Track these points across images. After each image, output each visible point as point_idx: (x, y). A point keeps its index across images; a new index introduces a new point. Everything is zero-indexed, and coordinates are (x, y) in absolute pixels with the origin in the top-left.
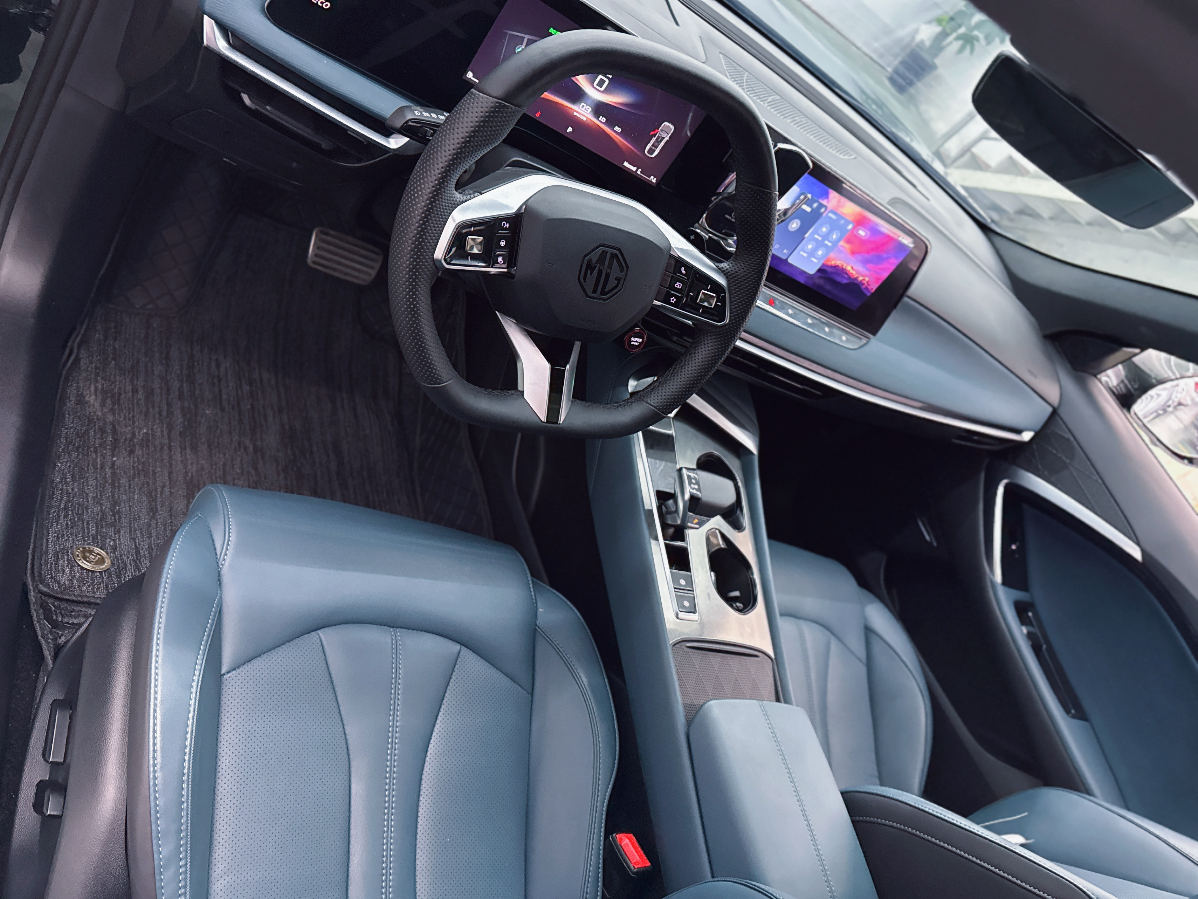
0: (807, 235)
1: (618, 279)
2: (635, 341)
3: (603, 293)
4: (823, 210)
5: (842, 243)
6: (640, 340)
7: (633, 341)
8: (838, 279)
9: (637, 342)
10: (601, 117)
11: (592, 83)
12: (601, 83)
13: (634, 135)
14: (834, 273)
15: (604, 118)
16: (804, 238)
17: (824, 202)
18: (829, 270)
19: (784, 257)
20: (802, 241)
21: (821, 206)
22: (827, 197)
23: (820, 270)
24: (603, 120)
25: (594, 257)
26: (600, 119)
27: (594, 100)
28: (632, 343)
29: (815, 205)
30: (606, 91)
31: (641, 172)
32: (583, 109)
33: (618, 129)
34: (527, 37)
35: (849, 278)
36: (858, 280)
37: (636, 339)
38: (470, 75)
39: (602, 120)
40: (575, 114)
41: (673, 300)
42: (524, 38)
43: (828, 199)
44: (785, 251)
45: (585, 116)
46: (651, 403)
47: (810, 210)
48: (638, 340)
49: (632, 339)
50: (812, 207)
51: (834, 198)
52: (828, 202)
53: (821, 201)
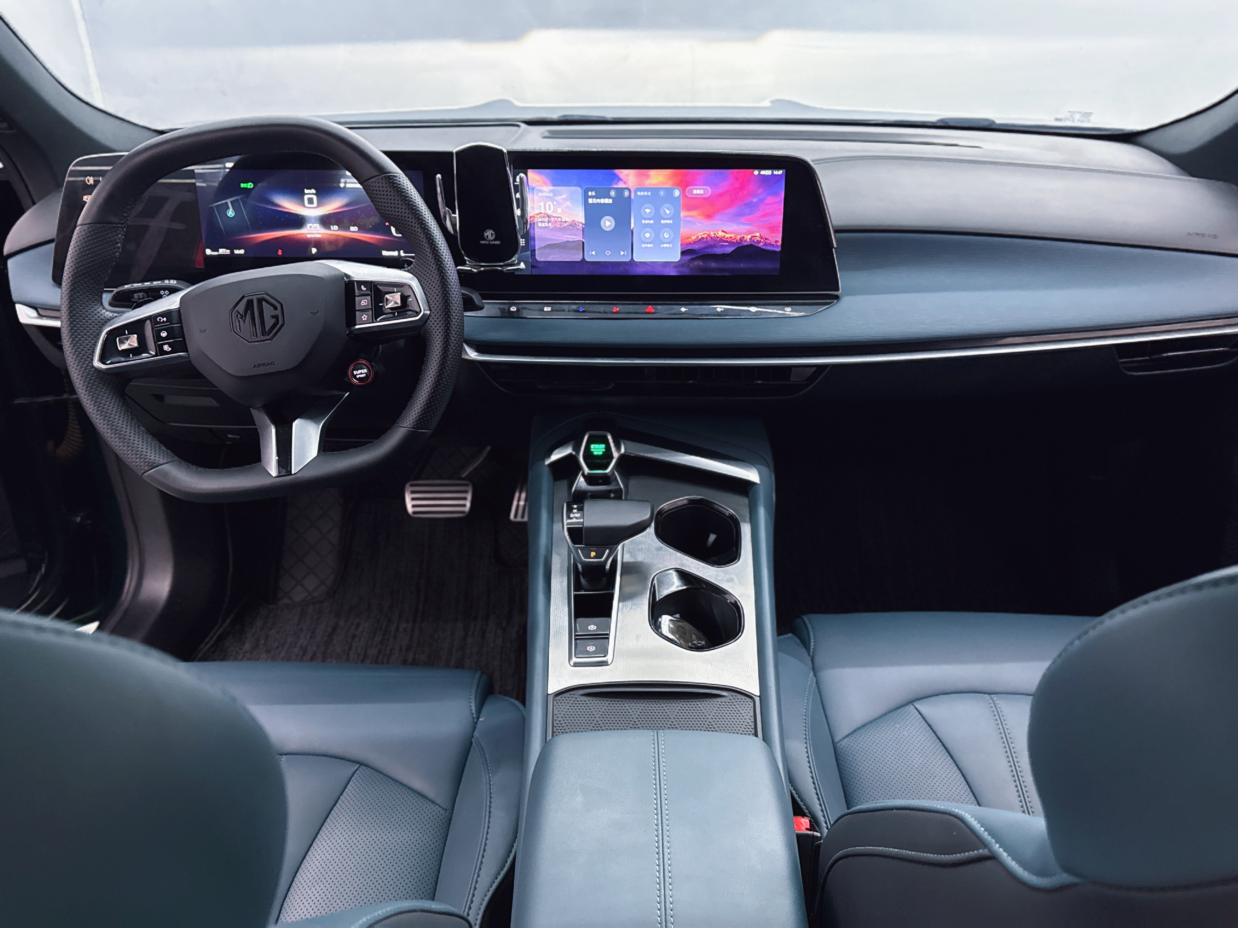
0: (632, 226)
1: (276, 317)
2: (359, 374)
3: (264, 333)
4: (626, 194)
5: (683, 214)
6: (365, 371)
7: (357, 374)
8: (719, 251)
9: (361, 373)
10: (332, 227)
11: (304, 205)
12: (311, 201)
13: (372, 225)
14: (707, 247)
15: (335, 226)
16: (632, 231)
17: (621, 185)
18: (696, 247)
19: (628, 259)
20: (632, 234)
21: (620, 191)
22: (620, 179)
23: (683, 253)
25: (241, 308)
26: (332, 229)
27: (315, 218)
28: (358, 376)
29: (613, 193)
30: (319, 205)
31: (405, 252)
32: (312, 229)
33: (353, 229)
34: (228, 201)
35: (731, 243)
36: (746, 241)
37: (360, 371)
38: (208, 252)
39: (335, 229)
40: (309, 236)
41: (365, 317)
43: (622, 180)
44: (622, 253)
45: (319, 234)
46: (405, 426)
47: (610, 201)
48: (362, 371)
49: (355, 373)
50: (609, 197)
51: (627, 175)
52: (625, 183)
53: (616, 186)
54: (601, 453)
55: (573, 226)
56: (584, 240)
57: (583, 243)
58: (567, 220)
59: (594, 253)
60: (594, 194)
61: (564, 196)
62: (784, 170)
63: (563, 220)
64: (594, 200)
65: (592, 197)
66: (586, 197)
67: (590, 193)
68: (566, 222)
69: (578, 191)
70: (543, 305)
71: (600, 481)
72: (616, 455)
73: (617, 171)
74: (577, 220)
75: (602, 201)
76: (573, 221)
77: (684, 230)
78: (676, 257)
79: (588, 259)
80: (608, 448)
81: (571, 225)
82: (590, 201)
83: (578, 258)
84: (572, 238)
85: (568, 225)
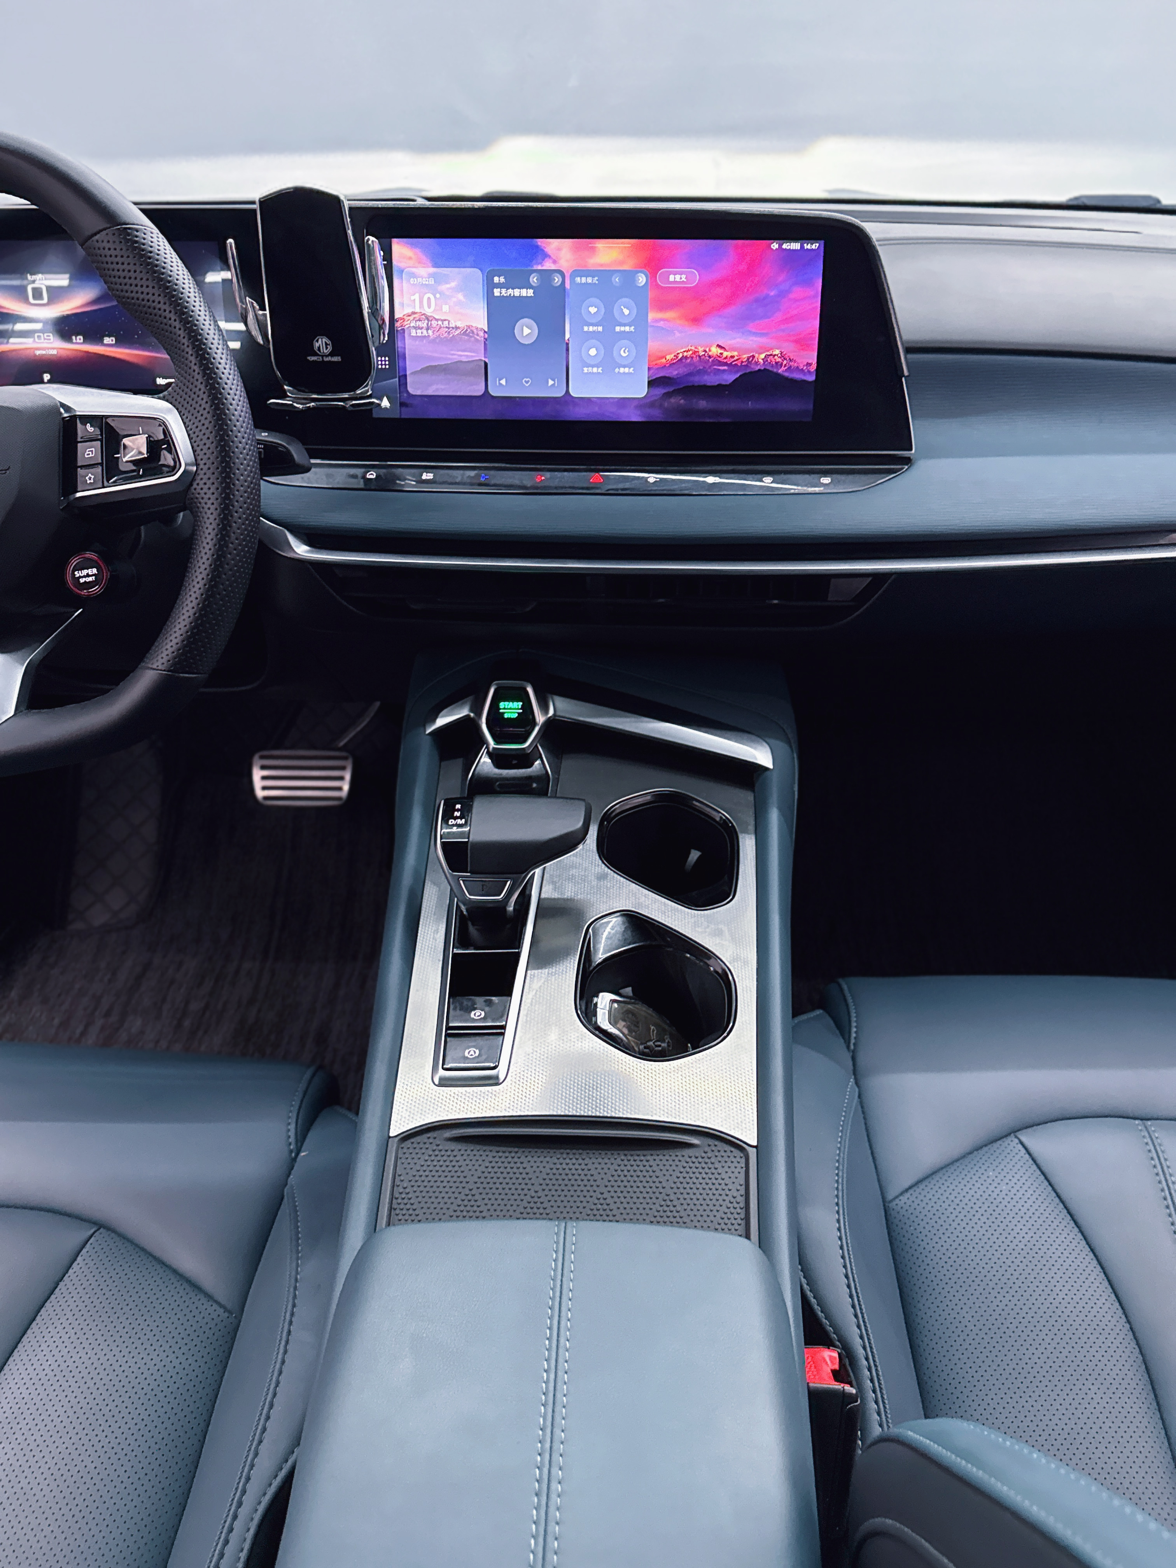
0: (567, 336)
2: (84, 577)
4: (557, 280)
5: (651, 316)
6: (95, 571)
7: (80, 577)
8: (711, 380)
9: (88, 575)
10: (74, 337)
11: (26, 300)
12: (37, 293)
13: (138, 334)
14: (690, 374)
15: (78, 337)
16: (567, 344)
17: (548, 265)
18: (674, 373)
19: (560, 393)
20: (567, 350)
21: (546, 275)
22: (546, 256)
23: (651, 383)
24: (80, 339)
26: (74, 341)
27: (45, 322)
28: (82, 580)
29: (534, 279)
30: (51, 299)
32: (42, 340)
33: (107, 340)
35: (732, 366)
36: (757, 363)
37: (85, 572)
39: (78, 341)
40: (38, 353)
41: (90, 479)
43: (550, 257)
44: (551, 382)
45: (54, 349)
46: (154, 666)
47: (530, 293)
48: (90, 571)
49: (77, 574)
50: (529, 286)
51: (559, 249)
52: (555, 262)
53: (539, 268)
54: (515, 716)
55: (468, 335)
56: (487, 360)
57: (486, 364)
58: (459, 324)
59: (503, 382)
60: (502, 280)
61: (453, 284)
62: (822, 242)
63: (452, 325)
64: (504, 291)
65: (500, 286)
66: (490, 286)
67: (496, 279)
68: (457, 328)
69: (476, 275)
70: (422, 470)
71: (514, 762)
72: (540, 719)
73: (540, 242)
74: (474, 325)
75: (517, 292)
76: (469, 327)
77: (654, 344)
78: (639, 390)
79: (493, 392)
80: (527, 708)
81: (465, 333)
82: (497, 292)
83: (478, 390)
84: (467, 356)
85: (460, 334)
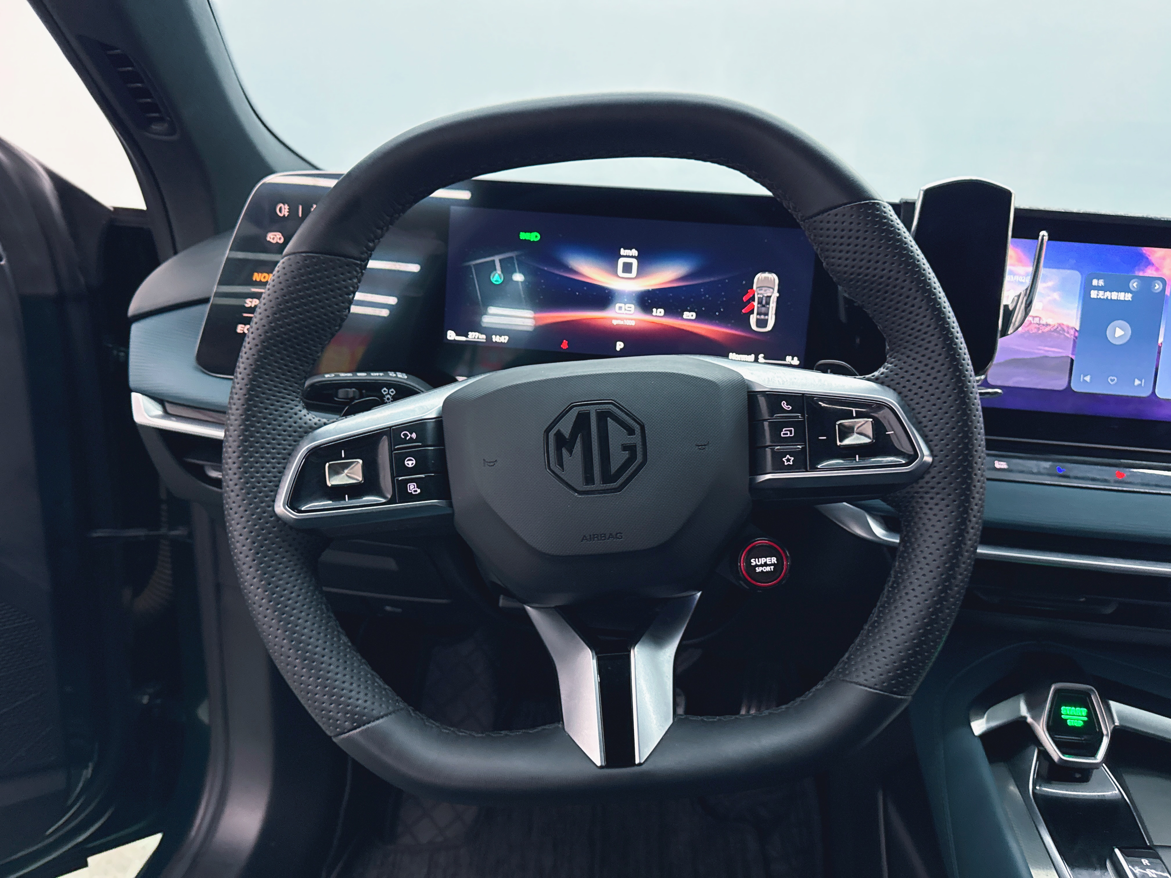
0: (1161, 340)
1: (630, 448)
2: (762, 566)
3: (607, 478)
4: (1158, 287)
6: (774, 560)
7: (757, 566)
9: (766, 565)
10: (654, 310)
11: (615, 274)
12: (627, 268)
13: (720, 311)
15: (659, 310)
16: (1160, 347)
17: (1150, 272)
19: (1145, 393)
20: (1159, 353)
21: (1147, 282)
22: (1149, 263)
24: (661, 312)
25: (566, 427)
26: (654, 313)
27: (630, 294)
28: (758, 570)
29: (1134, 285)
30: (640, 273)
31: (765, 358)
32: (623, 311)
33: (687, 315)
34: (497, 259)
37: (763, 561)
38: (451, 335)
39: (658, 314)
40: (615, 322)
41: (788, 460)
42: (494, 261)
43: (1153, 265)
44: (1137, 382)
45: (632, 319)
46: (861, 680)
47: (1128, 297)
48: (768, 560)
49: (753, 562)
50: (1127, 290)
51: (1164, 258)
52: (1157, 269)
53: (1141, 274)
54: (1080, 724)
55: (1058, 332)
56: (1074, 357)
57: (1072, 360)
58: (1050, 321)
59: (1088, 379)
60: (1101, 283)
61: (1050, 284)
63: (1043, 322)
64: (1101, 293)
65: (1098, 288)
66: (1087, 287)
67: (1095, 282)
68: (1047, 325)
69: (1075, 277)
70: (994, 458)
71: (1078, 776)
72: (1106, 729)
73: (1146, 250)
74: (1065, 323)
75: (1114, 296)
76: (1060, 325)
79: (1076, 387)
80: (1092, 716)
81: (1055, 331)
82: (1094, 294)
83: (1060, 384)
84: (1054, 352)
85: (1050, 331)
